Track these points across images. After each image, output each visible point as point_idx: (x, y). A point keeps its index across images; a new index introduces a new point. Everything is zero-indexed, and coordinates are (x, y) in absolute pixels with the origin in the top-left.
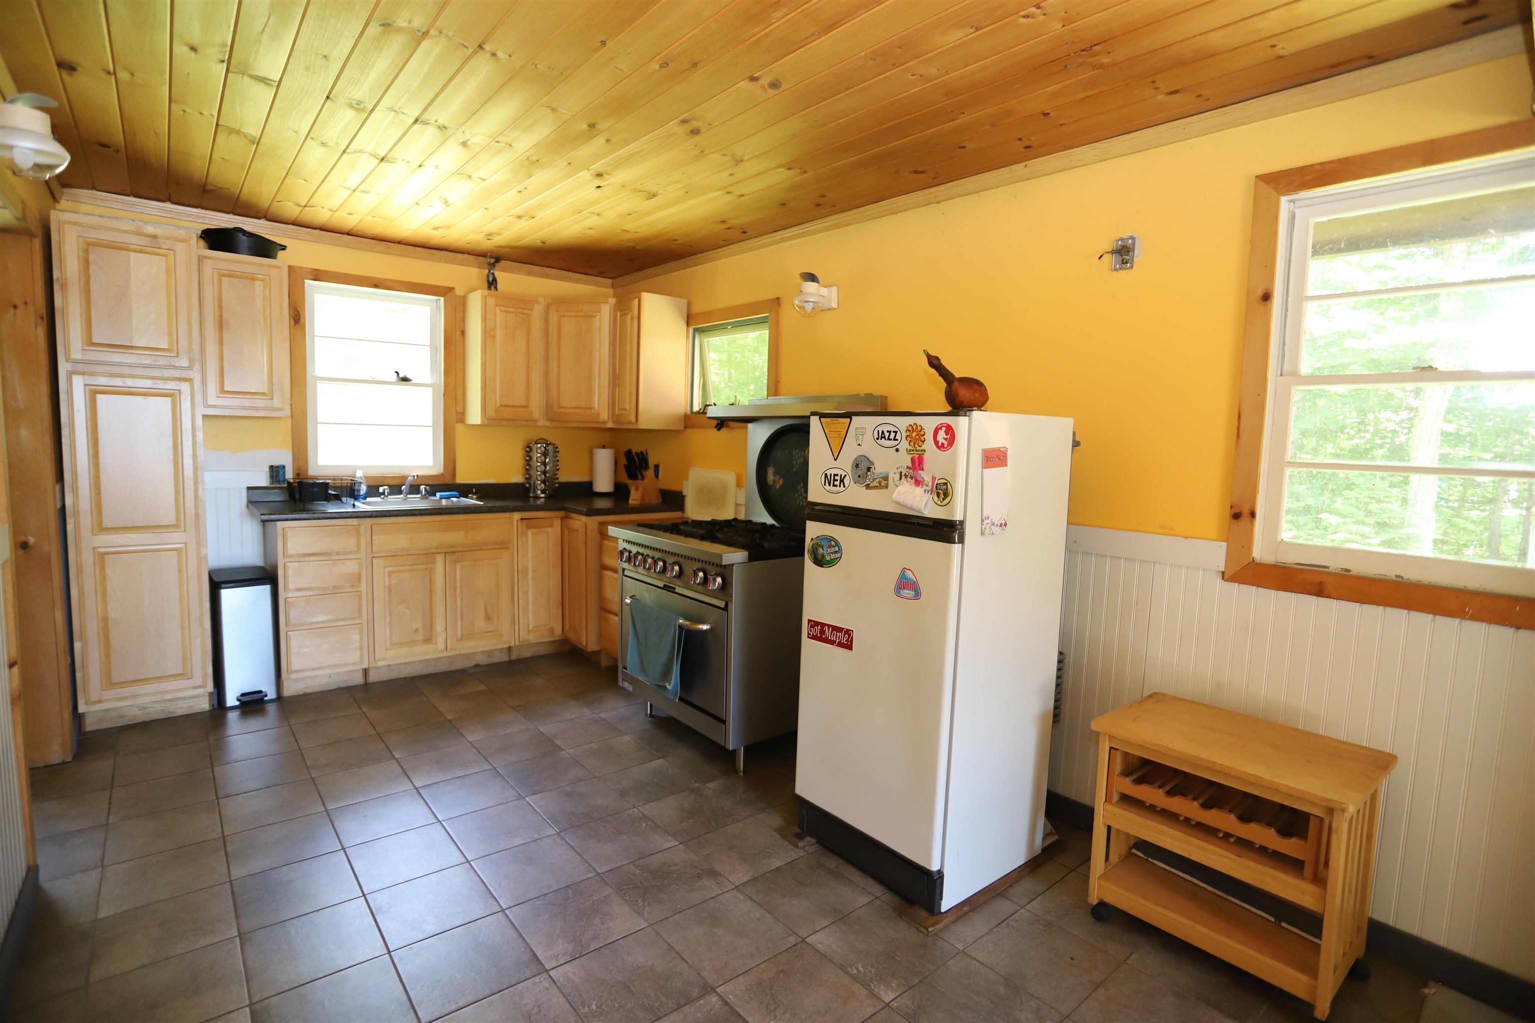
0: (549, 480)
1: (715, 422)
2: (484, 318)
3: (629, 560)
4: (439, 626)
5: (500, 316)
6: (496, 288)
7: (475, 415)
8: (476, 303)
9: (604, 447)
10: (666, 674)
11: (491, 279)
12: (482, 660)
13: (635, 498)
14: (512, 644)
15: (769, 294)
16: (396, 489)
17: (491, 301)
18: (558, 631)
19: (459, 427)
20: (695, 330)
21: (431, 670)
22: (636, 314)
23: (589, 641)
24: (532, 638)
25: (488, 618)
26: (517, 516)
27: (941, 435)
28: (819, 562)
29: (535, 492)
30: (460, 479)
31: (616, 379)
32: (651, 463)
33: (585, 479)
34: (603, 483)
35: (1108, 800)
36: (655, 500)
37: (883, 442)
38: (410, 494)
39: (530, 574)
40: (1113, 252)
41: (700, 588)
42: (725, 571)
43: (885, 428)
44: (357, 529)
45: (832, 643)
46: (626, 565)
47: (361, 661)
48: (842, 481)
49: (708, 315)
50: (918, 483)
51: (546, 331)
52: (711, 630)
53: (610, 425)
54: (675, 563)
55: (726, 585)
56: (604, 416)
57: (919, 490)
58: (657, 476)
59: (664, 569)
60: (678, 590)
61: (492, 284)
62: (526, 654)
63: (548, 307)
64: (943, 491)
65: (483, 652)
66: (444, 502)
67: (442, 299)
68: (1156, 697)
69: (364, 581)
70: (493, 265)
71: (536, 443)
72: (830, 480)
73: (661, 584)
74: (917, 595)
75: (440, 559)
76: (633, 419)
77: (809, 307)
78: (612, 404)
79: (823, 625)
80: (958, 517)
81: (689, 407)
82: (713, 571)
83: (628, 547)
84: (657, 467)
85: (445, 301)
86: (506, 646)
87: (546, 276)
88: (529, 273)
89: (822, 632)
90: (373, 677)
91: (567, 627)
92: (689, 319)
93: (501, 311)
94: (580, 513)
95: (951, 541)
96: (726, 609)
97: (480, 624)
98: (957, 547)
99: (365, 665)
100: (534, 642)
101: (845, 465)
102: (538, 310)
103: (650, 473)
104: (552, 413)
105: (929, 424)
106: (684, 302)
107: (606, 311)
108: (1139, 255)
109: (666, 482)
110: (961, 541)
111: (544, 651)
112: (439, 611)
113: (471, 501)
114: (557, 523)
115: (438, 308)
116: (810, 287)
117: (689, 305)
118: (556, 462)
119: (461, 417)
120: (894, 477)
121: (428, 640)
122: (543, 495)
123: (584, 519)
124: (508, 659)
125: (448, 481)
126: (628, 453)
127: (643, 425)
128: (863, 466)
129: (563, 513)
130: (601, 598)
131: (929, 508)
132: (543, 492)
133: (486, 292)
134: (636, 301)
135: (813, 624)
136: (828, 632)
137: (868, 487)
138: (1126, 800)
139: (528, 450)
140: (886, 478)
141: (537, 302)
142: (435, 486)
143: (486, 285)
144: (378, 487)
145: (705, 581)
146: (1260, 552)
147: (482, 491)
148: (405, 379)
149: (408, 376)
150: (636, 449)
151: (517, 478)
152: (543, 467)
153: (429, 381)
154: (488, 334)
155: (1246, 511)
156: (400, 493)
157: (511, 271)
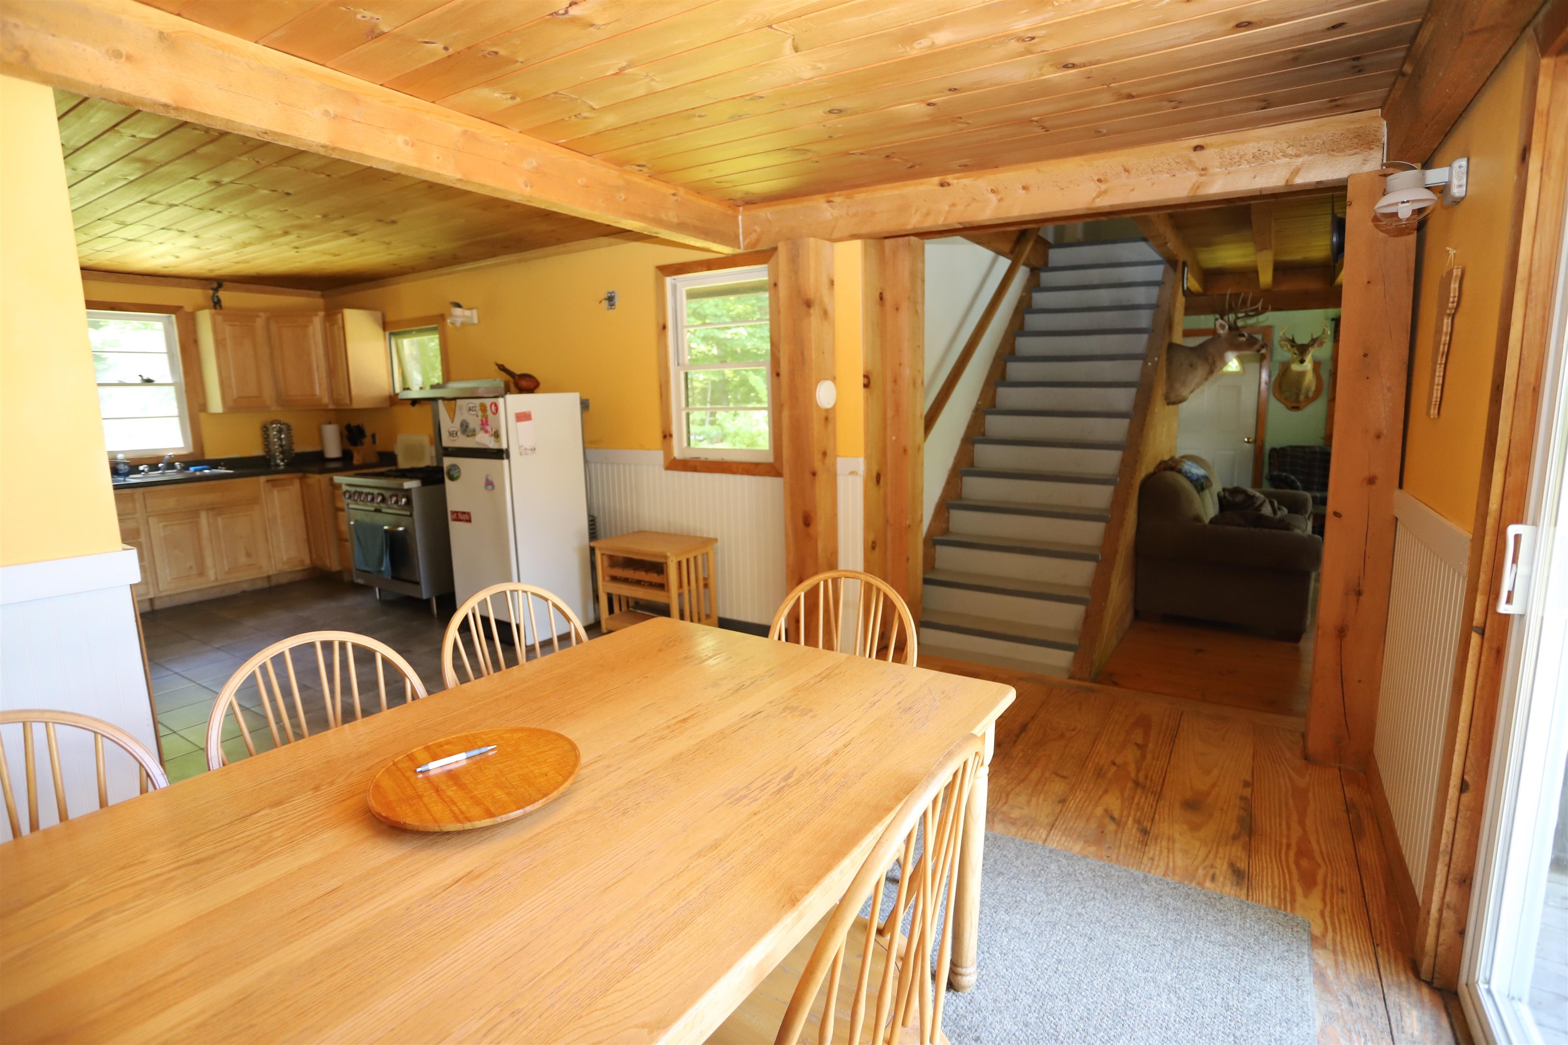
0: (286, 452)
1: (410, 402)
2: (215, 332)
3: (350, 497)
4: (209, 562)
5: (228, 330)
6: (221, 307)
7: (216, 404)
8: (205, 320)
9: (330, 423)
10: (380, 563)
11: (216, 300)
12: (246, 587)
13: (357, 460)
14: (270, 573)
15: (435, 312)
16: (154, 467)
17: (219, 318)
18: (307, 562)
19: (202, 416)
20: (391, 334)
21: (205, 597)
22: (341, 325)
23: (333, 564)
24: (286, 568)
25: (248, 555)
26: (263, 479)
27: (493, 407)
28: (452, 478)
29: (275, 461)
30: (210, 455)
31: (332, 372)
32: (368, 433)
33: (316, 448)
34: (333, 450)
35: (604, 580)
36: (374, 459)
37: (472, 412)
38: (167, 469)
39: (279, 521)
40: (606, 299)
41: (395, 506)
42: (407, 493)
43: (471, 405)
44: (132, 495)
45: (462, 521)
46: (349, 501)
47: (148, 593)
48: (456, 434)
49: (397, 324)
50: (486, 432)
51: (269, 338)
52: (405, 531)
53: (331, 407)
54: (379, 494)
55: (409, 502)
56: (326, 400)
57: (487, 436)
58: (374, 442)
59: (373, 500)
60: (384, 510)
61: (217, 304)
62: (284, 580)
63: (268, 320)
64: (497, 435)
65: (247, 581)
66: (198, 473)
67: (173, 316)
68: (640, 532)
69: (142, 534)
70: (216, 290)
71: (272, 423)
72: (452, 434)
73: (373, 509)
74: (493, 487)
75: (203, 515)
76: (348, 401)
77: (458, 324)
78: (331, 391)
79: (457, 512)
80: (504, 446)
81: (392, 391)
82: (400, 494)
83: (349, 488)
84: (374, 436)
85: (177, 318)
86: (265, 575)
87: (265, 292)
88: (248, 291)
89: (458, 516)
90: (158, 605)
91: (314, 557)
92: (385, 326)
93: (229, 325)
94: (312, 472)
95: (502, 458)
96: (411, 515)
97: (243, 560)
98: (506, 462)
99: (151, 596)
100: (289, 570)
101: (456, 426)
102: (260, 322)
103: (368, 440)
104: (284, 402)
105: (488, 402)
106: (379, 314)
107: (317, 323)
108: (617, 301)
109: (381, 446)
110: (508, 457)
111: (298, 577)
112: (208, 552)
113: (223, 471)
114: (297, 484)
115: (170, 323)
116: (457, 311)
117: (384, 316)
118: (289, 437)
119: (203, 407)
120: (478, 429)
121: (202, 573)
122: (282, 464)
123: (317, 477)
124: (268, 586)
125: (199, 458)
126: (348, 427)
127: (356, 405)
128: (465, 426)
129: (300, 475)
130: (338, 532)
131: (491, 444)
132: (282, 460)
133: (213, 311)
134: (340, 316)
135: (453, 513)
136: (460, 515)
137: (468, 436)
138: (614, 579)
139: (265, 429)
140: (474, 431)
141: (258, 316)
142: (187, 462)
143: (212, 304)
144: (137, 467)
145: (397, 502)
146: (677, 454)
147: (228, 463)
148: (149, 381)
149: (151, 378)
150: (354, 423)
151: (257, 451)
152: (279, 442)
153: (170, 381)
154: (219, 344)
155: (668, 434)
156: (158, 469)
157: (231, 290)
